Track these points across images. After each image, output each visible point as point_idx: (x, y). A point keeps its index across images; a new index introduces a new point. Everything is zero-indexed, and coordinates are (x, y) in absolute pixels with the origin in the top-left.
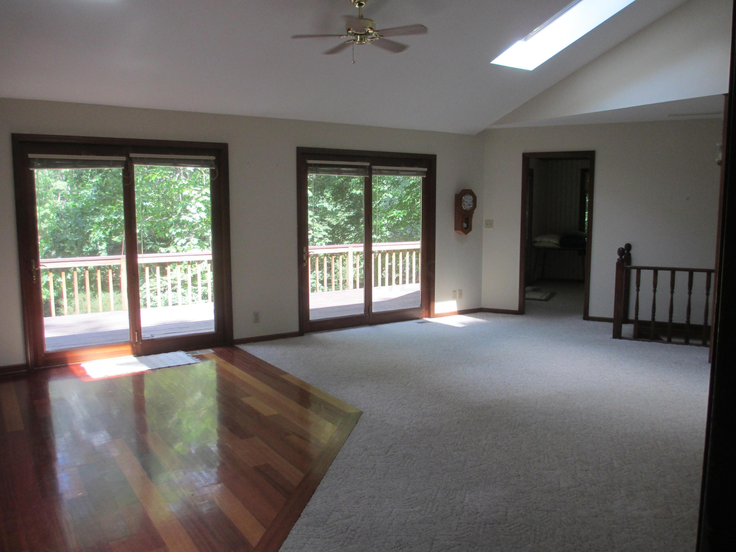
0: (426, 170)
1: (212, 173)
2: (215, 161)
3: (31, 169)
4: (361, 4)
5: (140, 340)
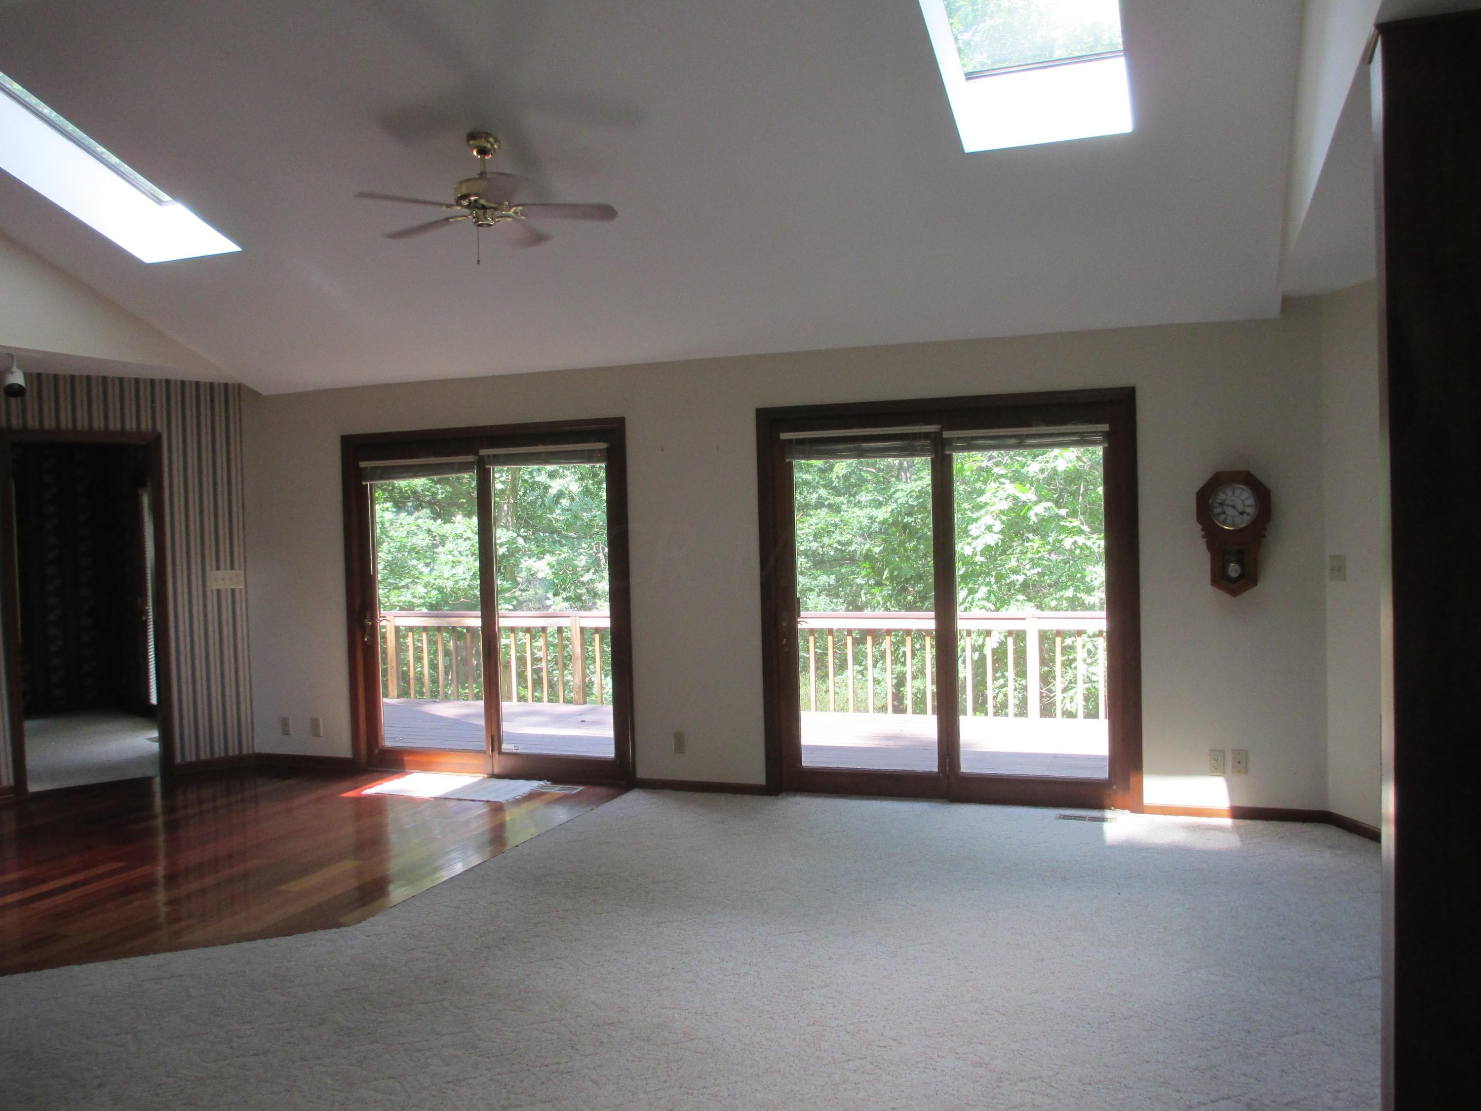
0: (1108, 429)
1: (608, 470)
2: (608, 450)
3: (364, 483)
4: (483, 151)
5: (496, 751)
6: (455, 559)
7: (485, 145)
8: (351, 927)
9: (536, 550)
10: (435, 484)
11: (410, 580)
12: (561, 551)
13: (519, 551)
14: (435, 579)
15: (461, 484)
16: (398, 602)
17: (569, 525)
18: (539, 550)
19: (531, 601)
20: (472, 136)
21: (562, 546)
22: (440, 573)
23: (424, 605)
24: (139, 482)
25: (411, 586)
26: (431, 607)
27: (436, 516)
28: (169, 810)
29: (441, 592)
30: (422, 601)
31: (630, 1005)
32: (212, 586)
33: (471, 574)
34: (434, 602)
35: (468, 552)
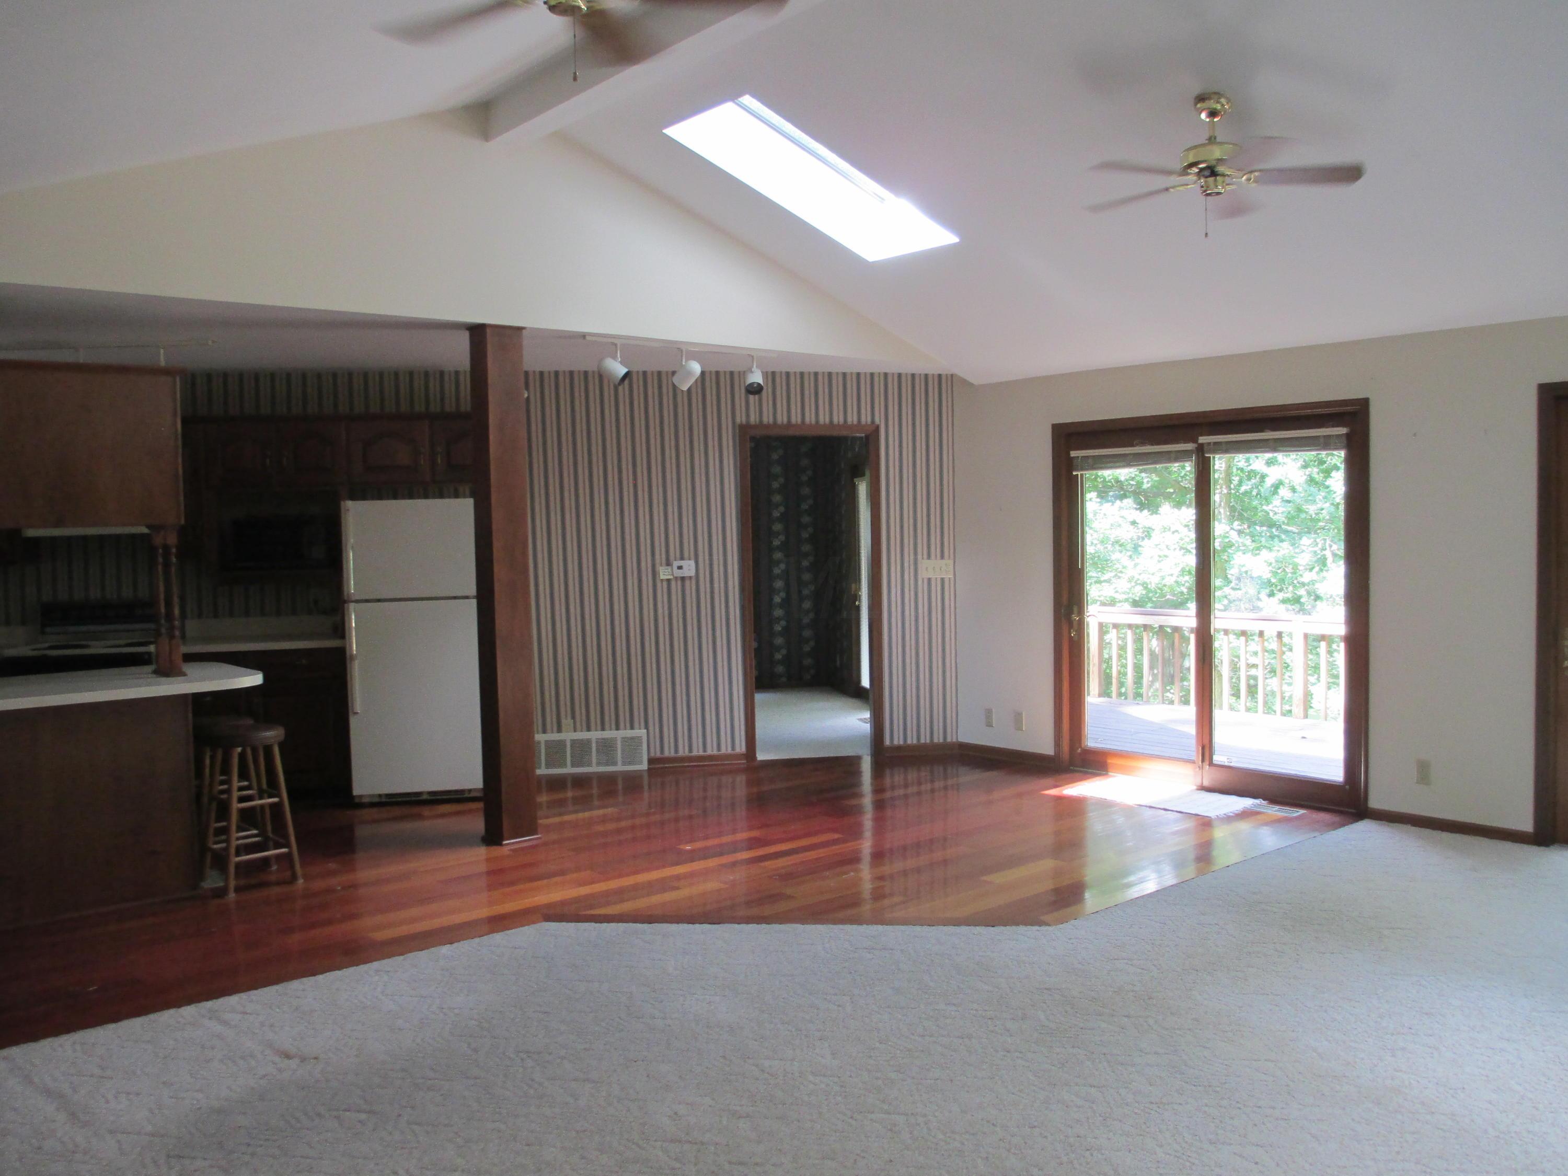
2: (1348, 435)
3: (1074, 473)
4: (1213, 114)
5: (1207, 762)
6: (1161, 554)
7: (1214, 107)
8: (1054, 927)
9: (1251, 546)
10: (1140, 473)
11: (1113, 574)
12: (1280, 547)
13: (1231, 546)
14: (1140, 574)
15: (1170, 473)
16: (1099, 597)
17: (1290, 519)
18: (1254, 545)
19: (1240, 600)
20: (1201, 98)
21: (1282, 541)
22: (1145, 567)
23: (1126, 600)
24: (857, 471)
25: (1113, 580)
26: (1135, 604)
27: (1141, 506)
28: (878, 790)
29: (1146, 588)
30: (1125, 596)
31: (1357, 1060)
32: (923, 574)
33: (1179, 569)
34: (1137, 599)
35: (1176, 546)
